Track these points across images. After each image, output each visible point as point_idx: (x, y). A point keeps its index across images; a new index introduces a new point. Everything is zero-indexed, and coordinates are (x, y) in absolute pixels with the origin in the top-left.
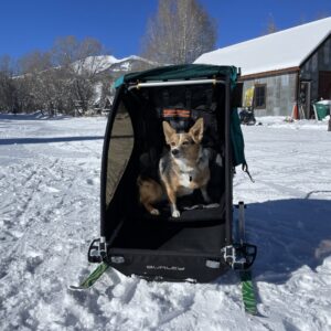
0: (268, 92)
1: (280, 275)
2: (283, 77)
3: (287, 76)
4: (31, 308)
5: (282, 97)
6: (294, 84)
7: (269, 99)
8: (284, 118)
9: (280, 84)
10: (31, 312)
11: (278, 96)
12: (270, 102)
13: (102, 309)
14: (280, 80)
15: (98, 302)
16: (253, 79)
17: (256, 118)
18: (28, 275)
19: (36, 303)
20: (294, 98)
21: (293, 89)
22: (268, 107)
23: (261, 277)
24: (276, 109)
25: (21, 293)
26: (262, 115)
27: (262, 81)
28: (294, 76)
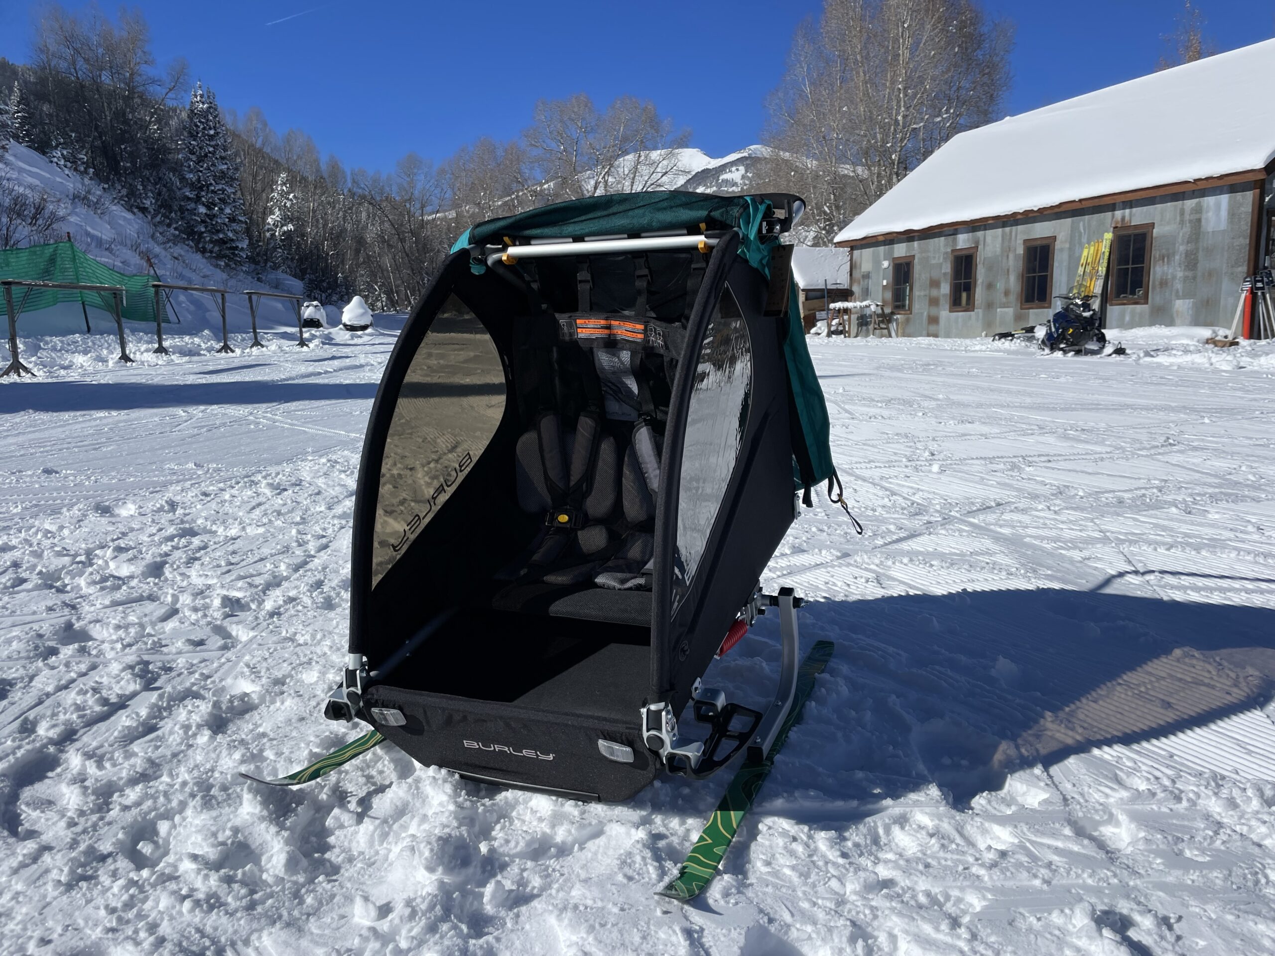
0: (1156, 253)
1: (839, 805)
2: (1209, 201)
3: (1224, 199)
4: (167, 816)
5: (1204, 264)
6: (1245, 225)
7: (1158, 271)
8: (1206, 333)
9: (1197, 223)
10: (163, 827)
11: (1191, 262)
12: (1164, 283)
13: (332, 840)
14: (1198, 210)
15: (329, 822)
16: (1112, 208)
17: (1108, 333)
18: (204, 738)
19: (183, 805)
20: (1243, 269)
21: (1244, 242)
22: (1155, 297)
23: (779, 803)
24: (1182, 305)
25: (165, 779)
26: (1132, 325)
27: (1137, 216)
28: (1248, 198)
